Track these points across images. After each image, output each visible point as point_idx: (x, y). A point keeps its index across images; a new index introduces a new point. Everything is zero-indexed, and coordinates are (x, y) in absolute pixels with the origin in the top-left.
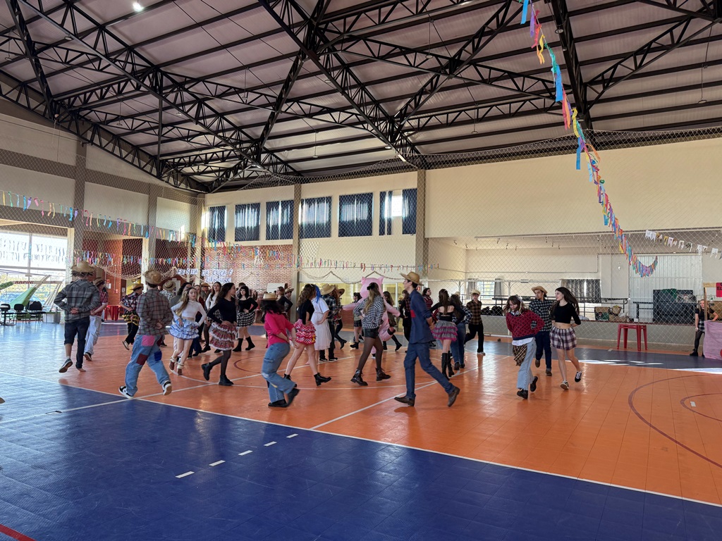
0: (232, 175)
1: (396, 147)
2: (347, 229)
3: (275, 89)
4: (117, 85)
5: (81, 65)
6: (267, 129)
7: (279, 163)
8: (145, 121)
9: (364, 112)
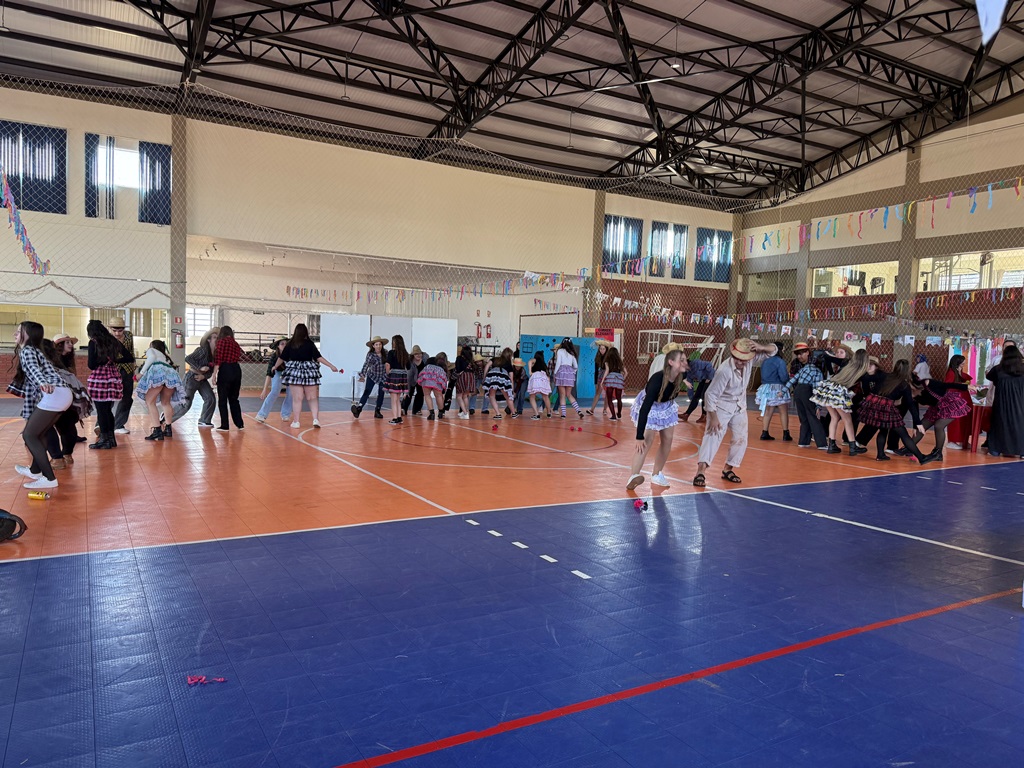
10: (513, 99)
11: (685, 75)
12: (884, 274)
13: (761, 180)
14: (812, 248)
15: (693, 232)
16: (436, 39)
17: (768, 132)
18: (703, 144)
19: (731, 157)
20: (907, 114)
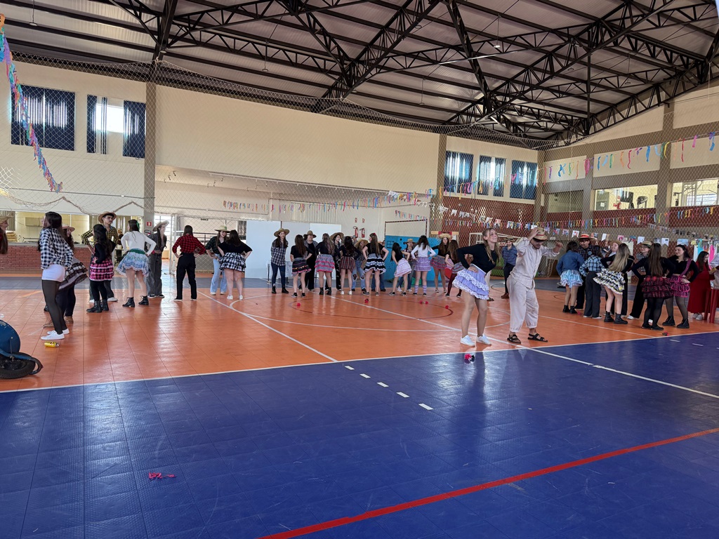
10: (382, 71)
11: (504, 53)
12: (647, 194)
13: (558, 127)
14: (595, 176)
15: (509, 164)
16: (329, 29)
17: (563, 93)
18: (517, 101)
19: (537, 111)
20: (664, 79)
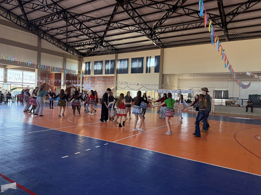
0: (93, 50)
1: (153, 40)
2: (134, 71)
3: (108, 18)
4: (51, 17)
5: (38, 9)
6: (105, 33)
7: (110, 46)
8: (62, 30)
9: (141, 26)
